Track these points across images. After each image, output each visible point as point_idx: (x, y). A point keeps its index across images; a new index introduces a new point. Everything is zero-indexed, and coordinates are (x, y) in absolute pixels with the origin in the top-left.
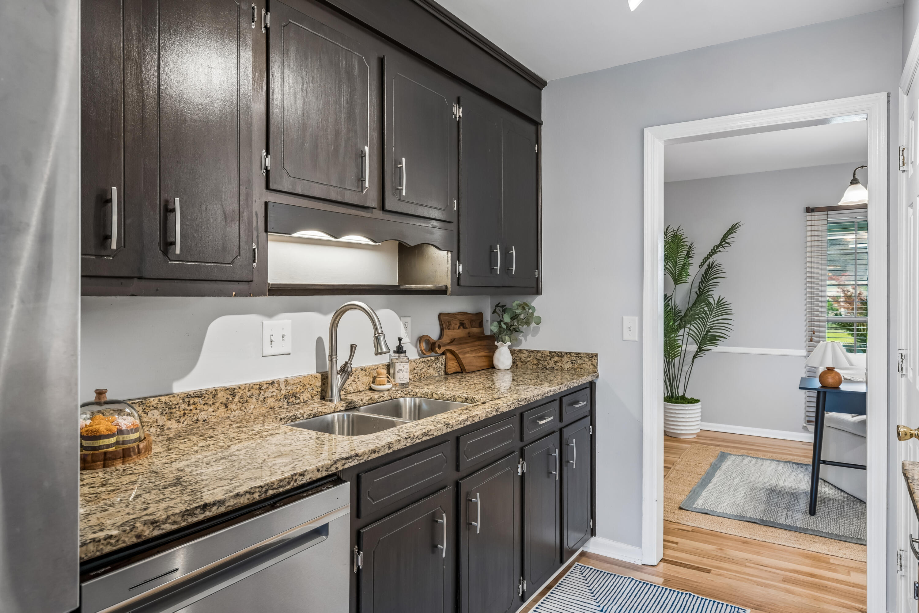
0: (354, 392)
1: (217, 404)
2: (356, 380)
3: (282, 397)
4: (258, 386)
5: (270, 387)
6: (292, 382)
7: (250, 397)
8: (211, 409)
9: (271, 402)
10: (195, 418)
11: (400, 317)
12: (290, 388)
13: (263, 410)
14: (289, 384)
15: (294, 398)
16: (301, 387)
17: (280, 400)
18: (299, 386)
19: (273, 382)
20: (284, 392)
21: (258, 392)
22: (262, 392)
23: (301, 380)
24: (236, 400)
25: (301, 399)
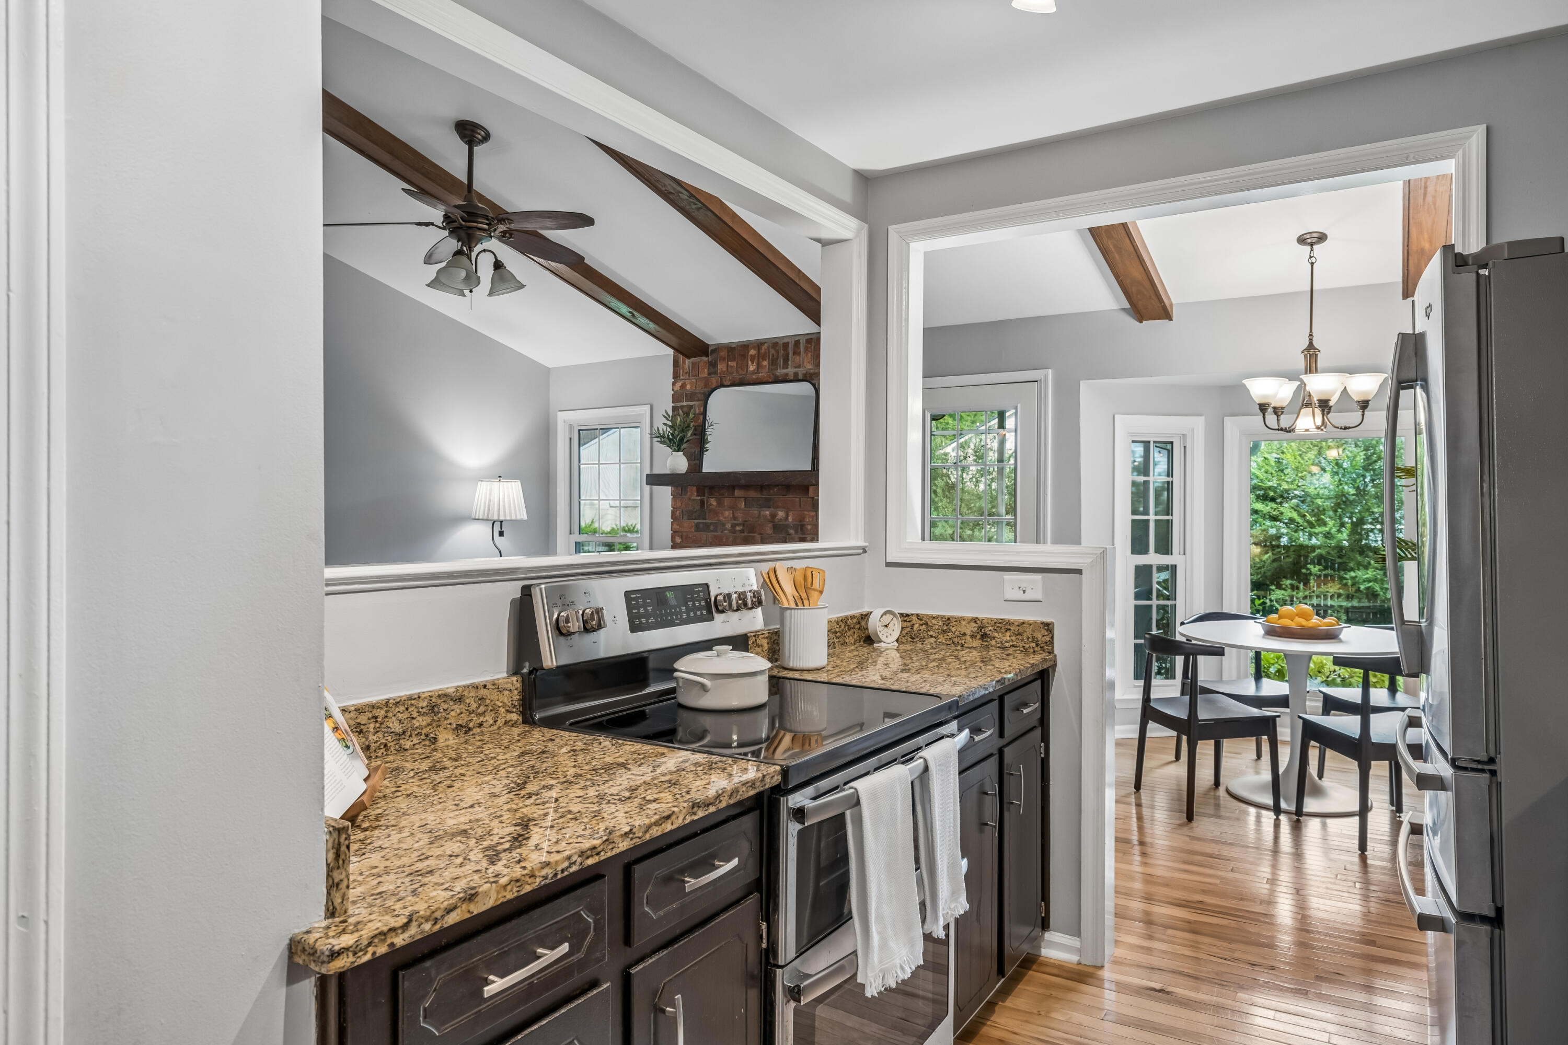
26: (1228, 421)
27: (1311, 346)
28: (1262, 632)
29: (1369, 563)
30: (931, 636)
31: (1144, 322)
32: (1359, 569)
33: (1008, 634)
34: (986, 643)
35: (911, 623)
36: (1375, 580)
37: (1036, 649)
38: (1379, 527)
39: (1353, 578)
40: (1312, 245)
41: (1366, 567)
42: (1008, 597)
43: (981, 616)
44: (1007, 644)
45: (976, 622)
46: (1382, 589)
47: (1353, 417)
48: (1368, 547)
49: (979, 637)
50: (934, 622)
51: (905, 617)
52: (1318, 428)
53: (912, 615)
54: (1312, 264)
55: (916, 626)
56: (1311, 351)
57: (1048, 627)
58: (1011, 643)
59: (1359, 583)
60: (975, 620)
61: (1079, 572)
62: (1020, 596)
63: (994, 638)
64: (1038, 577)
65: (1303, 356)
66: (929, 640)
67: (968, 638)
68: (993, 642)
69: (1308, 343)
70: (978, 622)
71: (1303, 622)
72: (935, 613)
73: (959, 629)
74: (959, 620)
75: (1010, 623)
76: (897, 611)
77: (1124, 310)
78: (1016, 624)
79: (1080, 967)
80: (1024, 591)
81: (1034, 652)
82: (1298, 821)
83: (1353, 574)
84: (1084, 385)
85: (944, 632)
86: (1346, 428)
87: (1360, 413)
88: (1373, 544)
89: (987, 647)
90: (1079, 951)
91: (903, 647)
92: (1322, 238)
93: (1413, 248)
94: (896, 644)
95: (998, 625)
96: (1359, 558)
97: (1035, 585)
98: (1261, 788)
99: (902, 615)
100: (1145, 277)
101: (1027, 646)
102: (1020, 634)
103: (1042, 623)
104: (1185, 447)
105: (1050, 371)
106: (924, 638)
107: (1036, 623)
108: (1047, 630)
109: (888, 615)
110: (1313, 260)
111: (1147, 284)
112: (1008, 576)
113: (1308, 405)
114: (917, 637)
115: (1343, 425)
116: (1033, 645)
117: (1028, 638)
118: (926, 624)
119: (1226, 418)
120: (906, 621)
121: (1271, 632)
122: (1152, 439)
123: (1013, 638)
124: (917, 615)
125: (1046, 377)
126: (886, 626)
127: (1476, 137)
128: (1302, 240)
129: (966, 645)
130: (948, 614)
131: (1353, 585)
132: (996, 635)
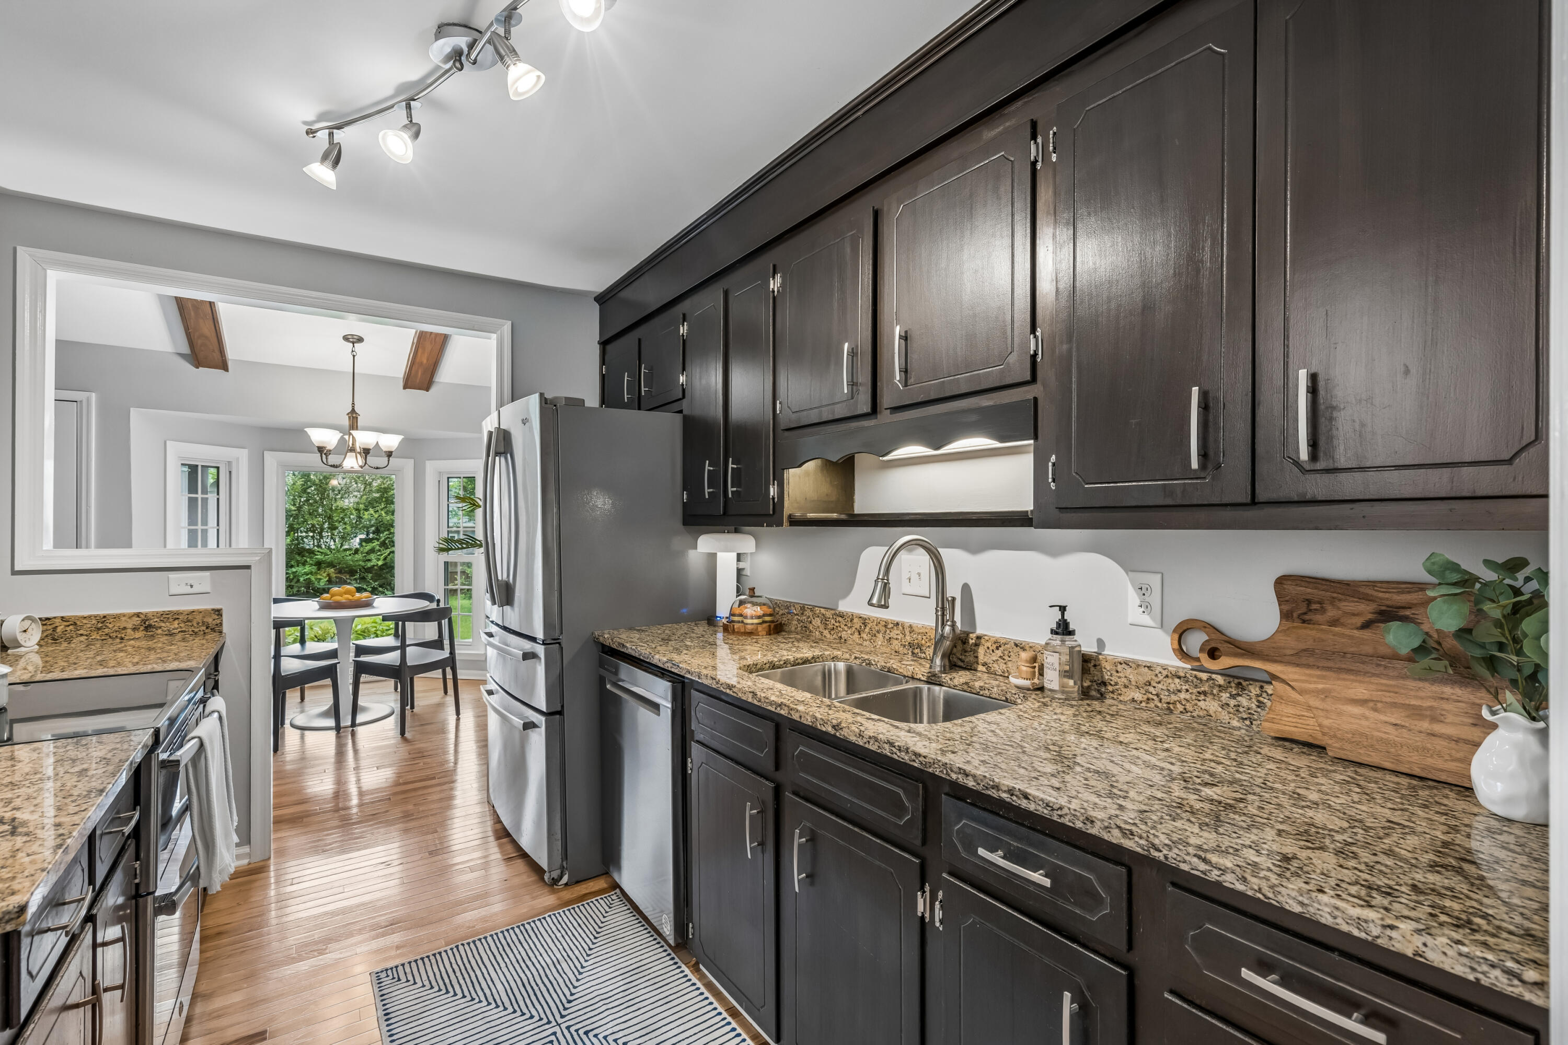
0: (1001, 675)
1: (854, 629)
2: (1006, 658)
3: (907, 643)
4: (884, 623)
5: (895, 628)
6: (916, 630)
7: (878, 632)
8: (849, 632)
9: (896, 645)
10: (839, 635)
11: (1127, 570)
12: (915, 636)
13: (888, 650)
14: (913, 631)
15: (919, 650)
16: (927, 640)
17: (904, 646)
18: (924, 637)
19: (898, 624)
20: (908, 638)
21: (884, 628)
22: (888, 632)
23: (927, 631)
24: (867, 630)
25: (927, 654)
26: (267, 454)
27: (353, 411)
28: (318, 607)
29: (306, 561)
30: (82, 635)
31: (200, 368)
32: (298, 566)
33: (176, 622)
34: (151, 633)
35: (54, 626)
36: (311, 573)
37: (206, 631)
38: (311, 534)
39: (294, 573)
40: (353, 343)
41: (304, 564)
42: (173, 592)
43: (143, 610)
44: (175, 631)
45: (138, 616)
46: (316, 579)
47: (383, 461)
48: (304, 549)
49: (142, 628)
50: (85, 621)
51: (45, 621)
52: (361, 467)
53: (55, 618)
54: (354, 356)
55: (59, 630)
56: (353, 416)
57: (218, 612)
58: (179, 630)
59: (299, 576)
60: (138, 615)
61: (248, 567)
62: (188, 590)
63: (160, 627)
64: (207, 574)
65: (347, 417)
66: (78, 639)
67: (129, 631)
68: (159, 631)
69: (351, 409)
70: (141, 616)
71: (350, 597)
72: (86, 614)
73: (118, 625)
74: (117, 617)
75: (178, 613)
76: (37, 616)
77: (182, 355)
78: (186, 613)
79: (250, 866)
80: (192, 586)
81: (205, 633)
82: (353, 730)
83: (294, 570)
84: (134, 413)
85: (99, 629)
86: (377, 468)
87: (387, 459)
88: (308, 547)
89: (152, 636)
90: (249, 855)
91: (44, 649)
92: (360, 340)
93: (418, 360)
94: (37, 647)
95: (164, 616)
96: (299, 558)
97: (203, 581)
98: (325, 714)
99: (40, 619)
100: (214, 334)
101: (196, 630)
102: (189, 621)
103: (213, 610)
104: (230, 472)
105: (94, 394)
106: (72, 637)
107: (206, 610)
108: (218, 615)
109: (26, 621)
110: (355, 353)
111: (214, 340)
112: (173, 575)
113: (352, 450)
114: (62, 638)
115: (376, 466)
116: (204, 628)
117: (198, 623)
118: (75, 624)
119: (265, 452)
120: (45, 625)
121: (325, 607)
122: (200, 464)
123: (182, 625)
124: (62, 617)
125: (88, 400)
126: (25, 631)
127: (507, 326)
128: (346, 338)
129: (126, 638)
130: (102, 612)
131: (295, 577)
132: (163, 625)
